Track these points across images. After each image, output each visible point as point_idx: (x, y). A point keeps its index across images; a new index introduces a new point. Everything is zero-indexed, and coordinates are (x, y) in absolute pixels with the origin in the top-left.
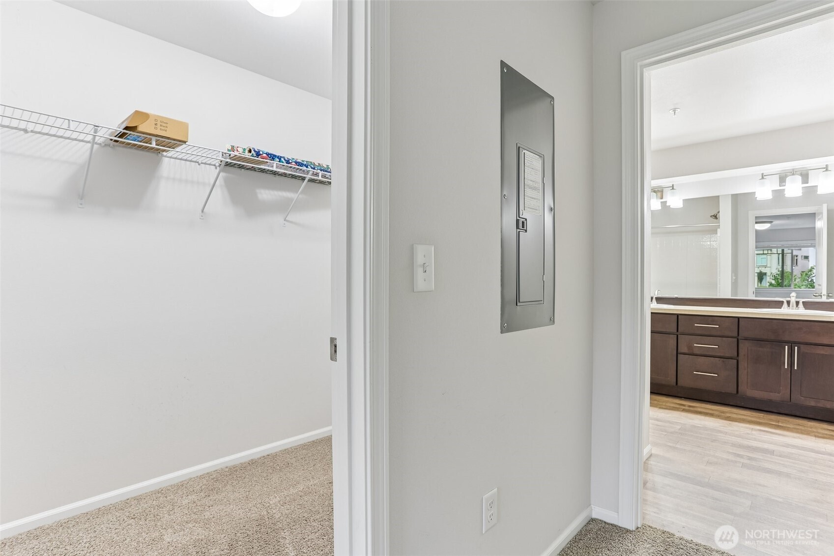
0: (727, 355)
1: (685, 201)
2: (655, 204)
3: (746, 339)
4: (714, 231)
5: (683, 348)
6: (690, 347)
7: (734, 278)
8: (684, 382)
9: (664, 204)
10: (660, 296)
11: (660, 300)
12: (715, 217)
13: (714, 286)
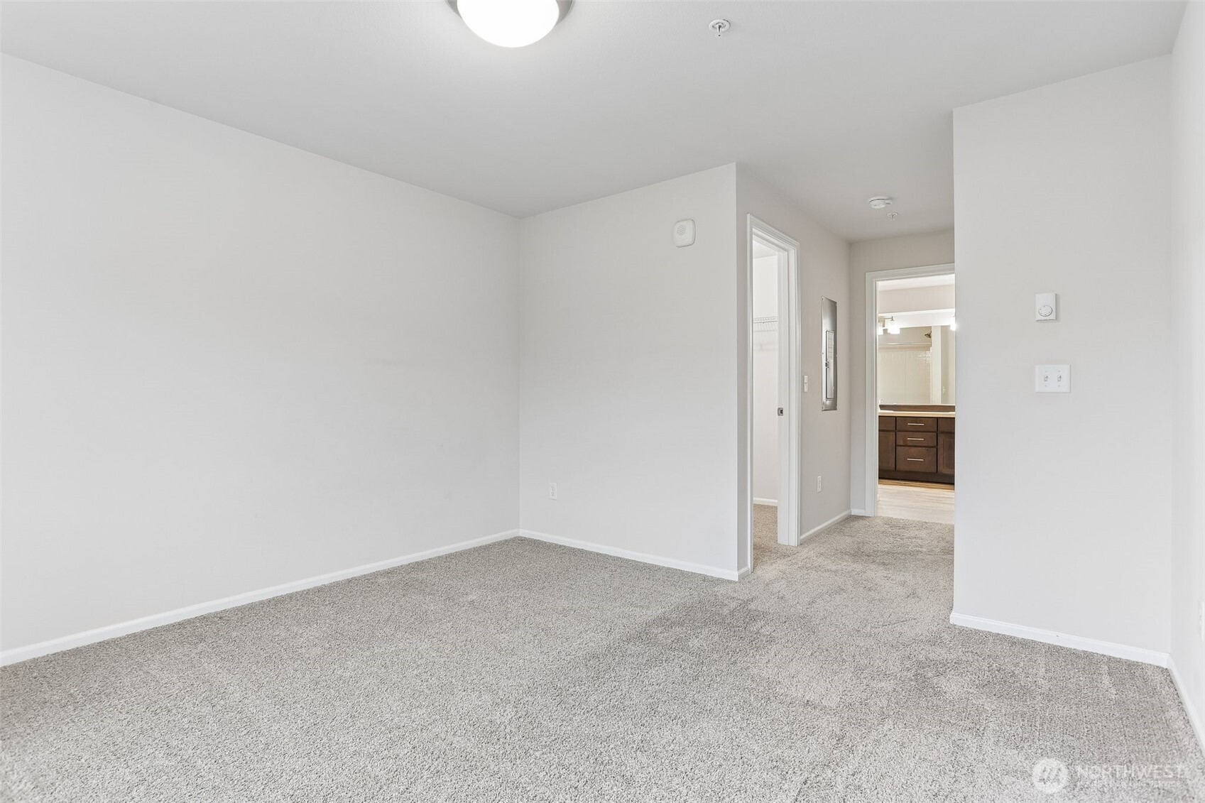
0: (930, 445)
1: (902, 329)
2: (880, 331)
3: (942, 433)
4: (927, 348)
5: (900, 442)
6: (905, 441)
7: (944, 390)
8: (901, 467)
9: (885, 331)
10: (883, 404)
11: (882, 407)
12: (929, 336)
13: (928, 397)
